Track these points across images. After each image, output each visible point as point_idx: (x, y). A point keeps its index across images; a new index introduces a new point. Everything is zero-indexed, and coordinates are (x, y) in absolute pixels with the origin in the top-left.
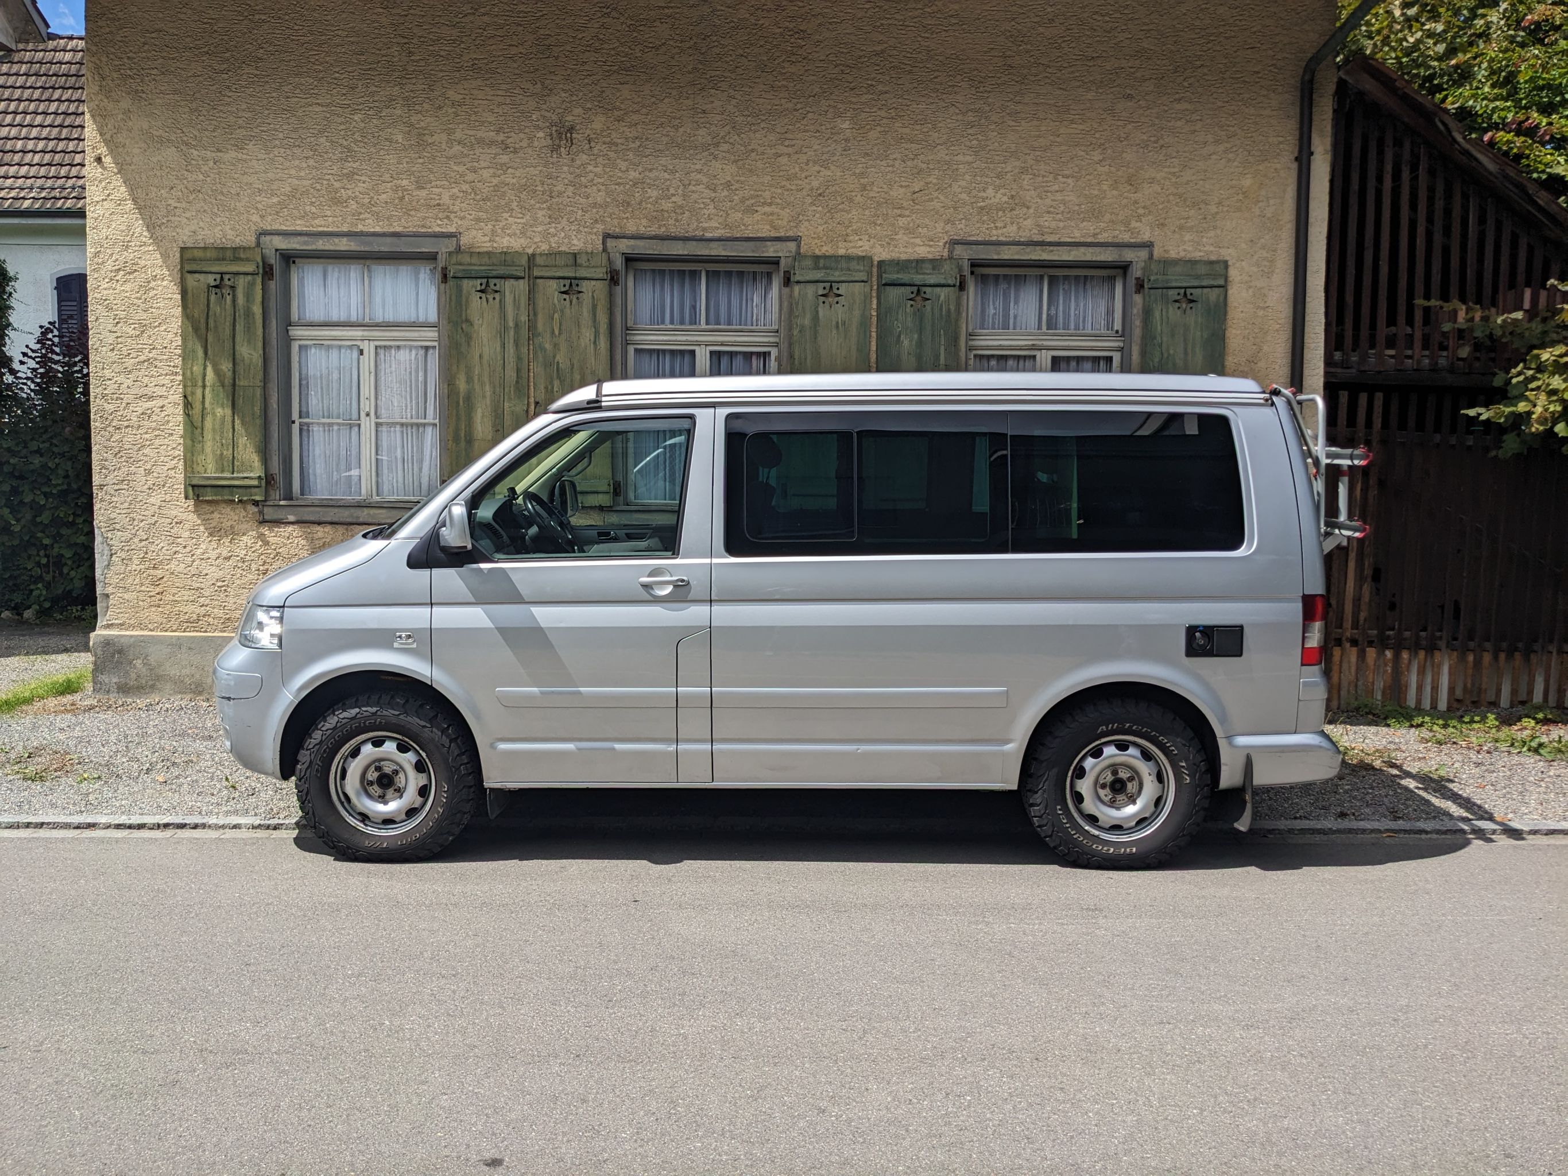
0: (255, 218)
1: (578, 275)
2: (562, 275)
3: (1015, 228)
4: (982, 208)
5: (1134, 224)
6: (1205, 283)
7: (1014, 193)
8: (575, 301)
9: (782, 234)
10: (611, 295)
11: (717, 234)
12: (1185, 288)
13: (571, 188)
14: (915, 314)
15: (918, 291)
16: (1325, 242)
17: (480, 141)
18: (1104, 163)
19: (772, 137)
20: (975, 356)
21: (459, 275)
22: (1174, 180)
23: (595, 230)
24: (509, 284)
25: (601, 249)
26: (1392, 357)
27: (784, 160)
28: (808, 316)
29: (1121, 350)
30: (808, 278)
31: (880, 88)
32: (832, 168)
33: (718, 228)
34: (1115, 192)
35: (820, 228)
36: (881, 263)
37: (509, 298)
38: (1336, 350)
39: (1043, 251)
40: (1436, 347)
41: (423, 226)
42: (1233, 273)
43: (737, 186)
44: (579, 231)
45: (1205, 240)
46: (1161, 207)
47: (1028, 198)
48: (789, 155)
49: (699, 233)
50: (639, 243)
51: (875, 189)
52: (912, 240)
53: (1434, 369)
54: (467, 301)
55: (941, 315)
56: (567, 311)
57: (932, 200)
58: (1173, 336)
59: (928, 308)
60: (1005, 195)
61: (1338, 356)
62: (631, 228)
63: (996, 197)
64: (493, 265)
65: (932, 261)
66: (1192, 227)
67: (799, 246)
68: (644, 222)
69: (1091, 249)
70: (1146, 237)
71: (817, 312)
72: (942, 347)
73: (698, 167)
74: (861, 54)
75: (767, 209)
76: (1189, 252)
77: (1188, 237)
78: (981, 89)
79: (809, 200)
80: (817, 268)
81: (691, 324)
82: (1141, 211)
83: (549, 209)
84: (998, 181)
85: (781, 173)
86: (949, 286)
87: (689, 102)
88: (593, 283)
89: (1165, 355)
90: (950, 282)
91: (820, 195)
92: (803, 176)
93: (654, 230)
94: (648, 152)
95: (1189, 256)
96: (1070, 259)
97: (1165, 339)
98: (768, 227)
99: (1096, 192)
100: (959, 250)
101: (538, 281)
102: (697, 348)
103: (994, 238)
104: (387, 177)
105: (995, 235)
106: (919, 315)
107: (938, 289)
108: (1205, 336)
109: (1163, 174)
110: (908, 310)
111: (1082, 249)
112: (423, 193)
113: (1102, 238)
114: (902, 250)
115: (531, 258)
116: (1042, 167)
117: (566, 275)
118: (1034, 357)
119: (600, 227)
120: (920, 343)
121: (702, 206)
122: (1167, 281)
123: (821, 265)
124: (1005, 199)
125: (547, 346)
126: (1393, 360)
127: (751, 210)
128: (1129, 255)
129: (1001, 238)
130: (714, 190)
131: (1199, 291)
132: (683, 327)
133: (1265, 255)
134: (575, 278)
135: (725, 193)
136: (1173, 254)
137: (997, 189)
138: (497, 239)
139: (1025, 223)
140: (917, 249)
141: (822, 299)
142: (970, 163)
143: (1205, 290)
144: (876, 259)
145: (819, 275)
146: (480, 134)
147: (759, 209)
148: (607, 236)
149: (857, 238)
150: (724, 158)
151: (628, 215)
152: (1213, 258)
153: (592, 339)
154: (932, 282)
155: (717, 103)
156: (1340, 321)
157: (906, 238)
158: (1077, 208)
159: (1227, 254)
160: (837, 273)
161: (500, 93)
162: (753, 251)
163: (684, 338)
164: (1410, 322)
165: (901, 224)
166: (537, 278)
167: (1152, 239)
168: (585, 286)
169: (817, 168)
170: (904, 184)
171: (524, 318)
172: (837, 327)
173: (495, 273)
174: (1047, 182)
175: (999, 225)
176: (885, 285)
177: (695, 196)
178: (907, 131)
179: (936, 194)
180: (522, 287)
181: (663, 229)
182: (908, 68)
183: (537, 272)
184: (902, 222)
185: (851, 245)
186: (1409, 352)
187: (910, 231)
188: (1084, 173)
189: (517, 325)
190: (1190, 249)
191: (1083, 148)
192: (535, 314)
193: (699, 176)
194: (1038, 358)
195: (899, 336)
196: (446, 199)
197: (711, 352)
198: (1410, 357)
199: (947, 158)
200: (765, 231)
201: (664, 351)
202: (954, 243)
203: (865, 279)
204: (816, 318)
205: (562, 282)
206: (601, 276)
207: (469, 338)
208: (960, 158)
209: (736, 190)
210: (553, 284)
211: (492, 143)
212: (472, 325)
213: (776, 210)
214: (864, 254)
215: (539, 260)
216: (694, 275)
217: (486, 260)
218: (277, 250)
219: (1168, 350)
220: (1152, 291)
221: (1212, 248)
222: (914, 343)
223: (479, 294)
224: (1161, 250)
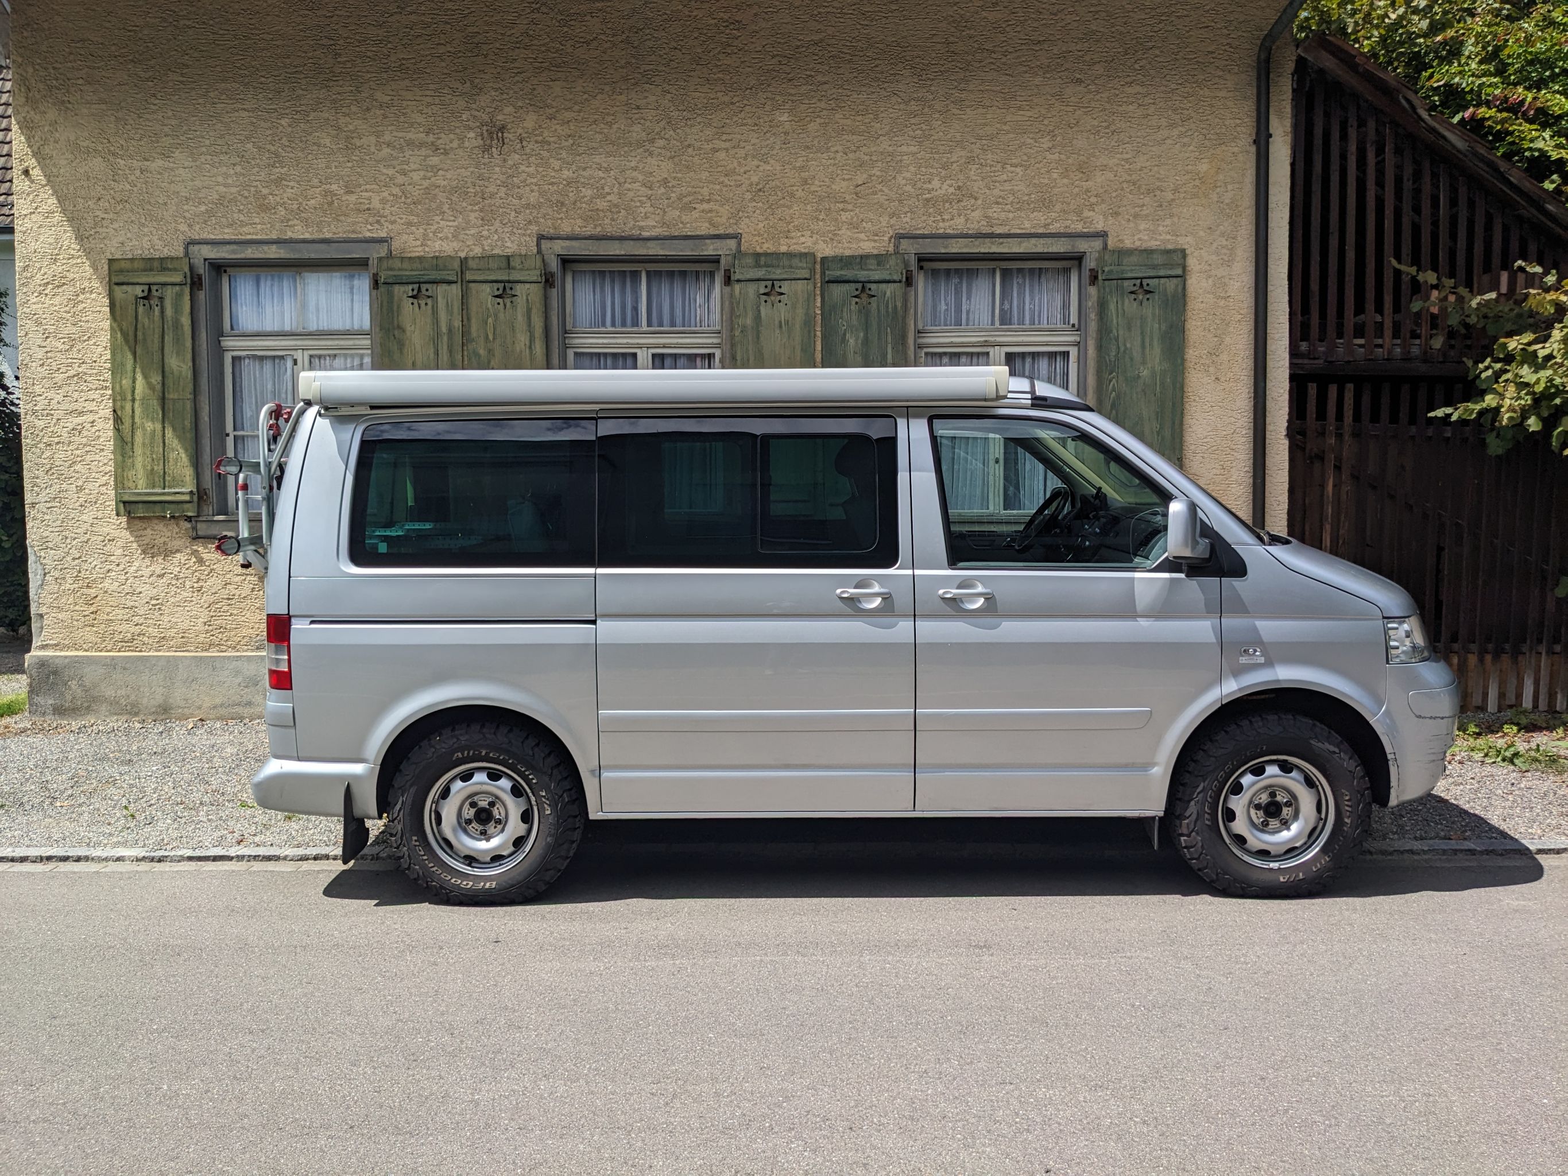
0: (183, 227)
1: (511, 278)
2: (494, 279)
3: (962, 220)
4: (928, 200)
5: (1087, 213)
6: (1162, 273)
7: (960, 184)
8: (508, 304)
9: (722, 232)
10: (546, 298)
11: (654, 233)
12: (1141, 278)
13: (504, 189)
14: (860, 311)
15: (863, 287)
16: (1288, 227)
17: (410, 143)
18: (1054, 150)
19: (709, 132)
20: (926, 354)
21: (390, 281)
22: (1127, 166)
23: (529, 232)
24: (442, 288)
25: (535, 251)
26: (1361, 346)
27: (722, 155)
28: (750, 314)
29: (1078, 344)
30: (748, 277)
31: (820, 78)
32: (772, 162)
33: (655, 227)
34: (1065, 181)
35: (761, 225)
36: (824, 260)
37: (441, 303)
38: (1302, 340)
39: (992, 243)
40: (1408, 335)
41: (354, 232)
42: (1192, 262)
43: (674, 183)
44: (512, 233)
45: (1161, 228)
46: (1114, 194)
47: (976, 189)
48: (727, 150)
49: (636, 232)
50: (575, 243)
51: (817, 182)
52: (856, 235)
53: (1407, 358)
54: (399, 307)
55: (887, 312)
56: (501, 316)
57: (875, 193)
58: (1129, 329)
59: (874, 305)
60: (951, 186)
61: (1304, 346)
62: (566, 228)
63: (941, 188)
64: (425, 269)
65: (877, 256)
66: (1147, 216)
67: (739, 244)
68: (579, 222)
69: (1042, 241)
70: (1099, 226)
71: (759, 311)
72: (890, 346)
73: (633, 164)
74: (799, 43)
75: (706, 206)
76: (1146, 241)
77: (1143, 226)
78: (924, 77)
79: (748, 196)
80: (757, 265)
81: (633, 326)
82: (1093, 200)
83: (481, 211)
84: (944, 173)
85: (720, 169)
86: (895, 282)
87: (623, 98)
88: (527, 286)
89: (1122, 349)
90: (896, 277)
91: (760, 190)
92: (742, 171)
93: (589, 230)
94: (581, 150)
95: (1144, 246)
96: (1021, 251)
97: (1121, 332)
98: (707, 225)
99: (1046, 181)
100: (905, 244)
101: (472, 285)
102: (638, 351)
103: (941, 231)
104: (315, 181)
105: (942, 228)
106: (864, 313)
107: (884, 286)
108: (1163, 328)
109: (1116, 161)
110: (853, 308)
111: (1033, 241)
112: (352, 198)
113: (1054, 228)
114: (846, 245)
115: (464, 262)
116: (989, 156)
117: (500, 278)
118: (988, 354)
119: (534, 229)
120: (866, 341)
121: (638, 204)
122: (1122, 272)
123: (762, 263)
124: (951, 190)
125: (482, 352)
126: (1362, 350)
127: (688, 208)
128: (1082, 246)
129: (949, 231)
130: (651, 188)
131: (1156, 281)
132: (624, 329)
133: (1225, 243)
134: (509, 282)
135: (663, 190)
136: (1128, 244)
137: (943, 180)
138: (429, 243)
139: (973, 214)
140: (861, 244)
141: (764, 298)
142: (914, 154)
143: (1163, 281)
144: (819, 255)
145: (760, 273)
146: (410, 136)
147: (697, 206)
148: (541, 238)
149: (799, 234)
150: (660, 154)
151: (562, 215)
152: (1170, 247)
153: (528, 343)
154: (877, 278)
155: (652, 98)
156: (1306, 310)
157: (849, 233)
158: (1026, 198)
159: (1185, 242)
160: (778, 271)
161: (428, 93)
162: (692, 250)
163: (625, 341)
164: (1379, 309)
165: (844, 218)
166: (469, 282)
167: (1105, 229)
168: (519, 289)
169: (756, 162)
170: (847, 177)
171: (457, 323)
172: (781, 326)
173: (426, 278)
174: (995, 172)
175: (946, 217)
176: (828, 282)
177: (631, 194)
178: (849, 122)
179: (879, 187)
180: (455, 291)
181: (599, 229)
182: (848, 57)
183: (469, 276)
184: (845, 216)
185: (794, 241)
186: (1380, 341)
187: (854, 226)
188: (1033, 161)
189: (450, 331)
190: (1146, 238)
191: (1031, 136)
192: (469, 319)
193: (635, 174)
194: (991, 354)
195: (845, 334)
196: (376, 204)
197: (654, 356)
198: (1381, 346)
199: (891, 149)
200: (704, 229)
201: (605, 355)
202: (900, 237)
203: (807, 276)
204: (758, 318)
205: (496, 285)
206: (535, 278)
207: (401, 345)
208: (904, 148)
209: (673, 186)
210: (487, 288)
211: (421, 145)
212: (404, 331)
213: (715, 207)
214: (806, 251)
215: (471, 264)
216: (635, 275)
217: (417, 265)
218: (205, 260)
219: (1125, 345)
220: (1106, 282)
221: (1169, 237)
222: (860, 341)
223: (411, 300)
224: (1116, 240)
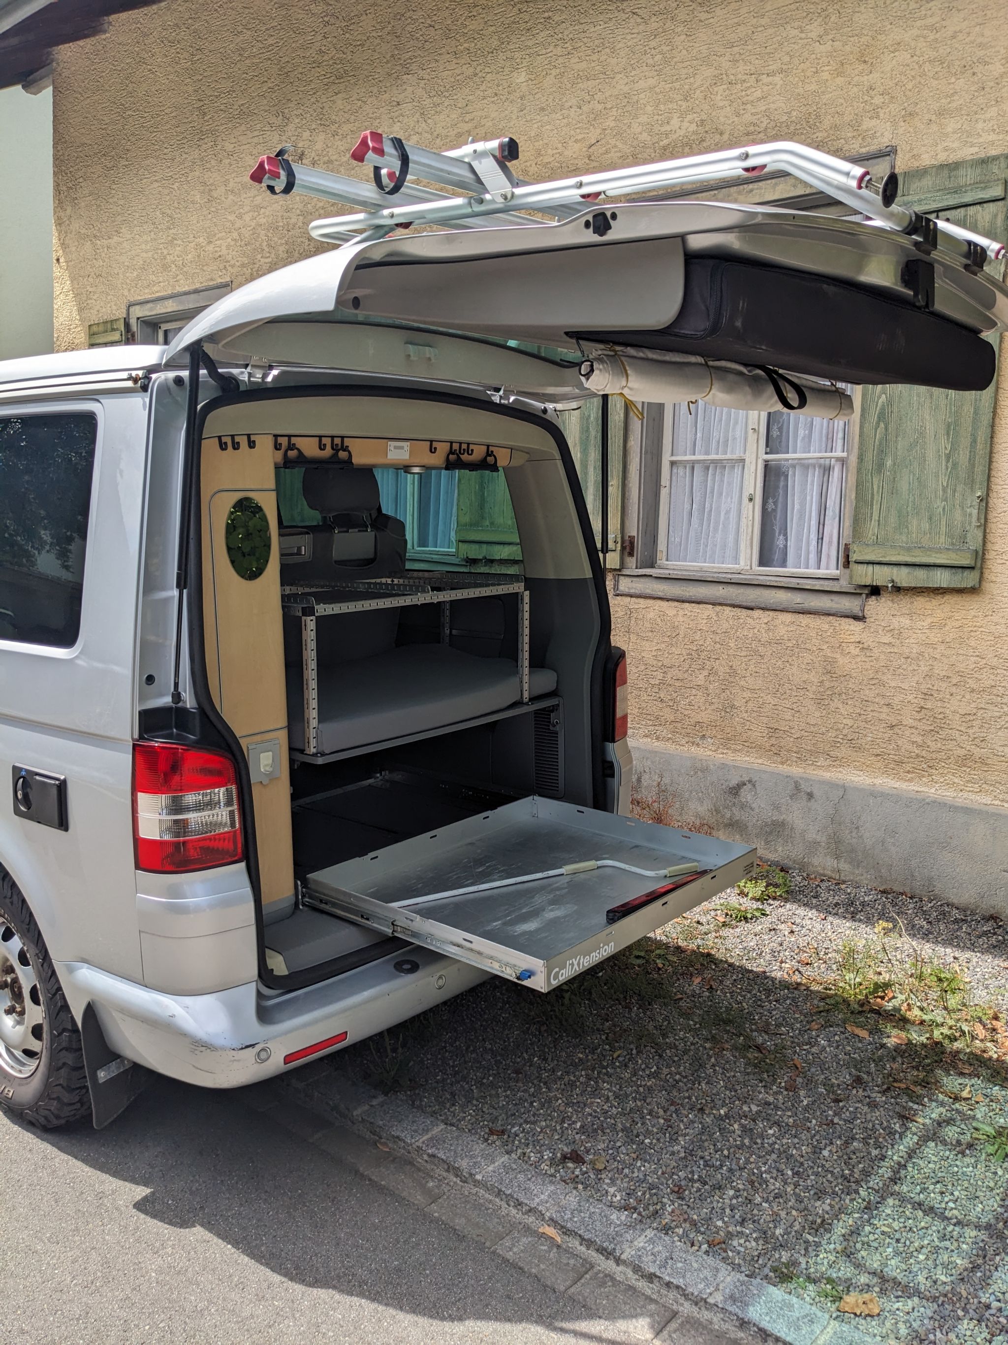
0: (126, 293)
5: (867, 124)
6: (967, 199)
7: (704, 117)
18: (826, 38)
19: (454, 115)
22: (932, 36)
31: (557, 18)
34: (840, 80)
41: (212, 280)
45: (980, 125)
46: (909, 86)
47: (722, 119)
51: (550, 152)
57: (609, 151)
60: (689, 122)
63: (681, 127)
66: (959, 109)
70: (883, 141)
76: (953, 150)
77: (951, 125)
82: (879, 100)
84: (684, 105)
87: (386, 96)
95: (953, 158)
99: (813, 87)
104: (191, 239)
109: (915, 32)
112: (210, 248)
116: (740, 69)
124: (693, 127)
131: (961, 212)
136: (926, 159)
137: (682, 115)
142: (651, 88)
143: (972, 210)
152: (990, 153)
155: (409, 90)
161: (256, 133)
167: (893, 143)
170: (579, 137)
174: (747, 89)
178: (584, 65)
179: (613, 142)
188: (796, 61)
190: (956, 145)
191: (796, 24)
196: (224, 251)
199: (627, 89)
208: (642, 84)
218: (138, 318)
224: (908, 156)
